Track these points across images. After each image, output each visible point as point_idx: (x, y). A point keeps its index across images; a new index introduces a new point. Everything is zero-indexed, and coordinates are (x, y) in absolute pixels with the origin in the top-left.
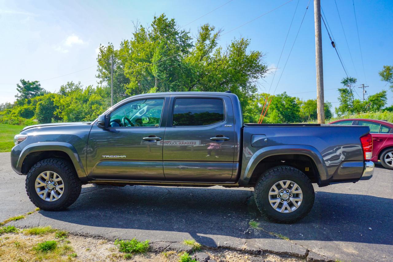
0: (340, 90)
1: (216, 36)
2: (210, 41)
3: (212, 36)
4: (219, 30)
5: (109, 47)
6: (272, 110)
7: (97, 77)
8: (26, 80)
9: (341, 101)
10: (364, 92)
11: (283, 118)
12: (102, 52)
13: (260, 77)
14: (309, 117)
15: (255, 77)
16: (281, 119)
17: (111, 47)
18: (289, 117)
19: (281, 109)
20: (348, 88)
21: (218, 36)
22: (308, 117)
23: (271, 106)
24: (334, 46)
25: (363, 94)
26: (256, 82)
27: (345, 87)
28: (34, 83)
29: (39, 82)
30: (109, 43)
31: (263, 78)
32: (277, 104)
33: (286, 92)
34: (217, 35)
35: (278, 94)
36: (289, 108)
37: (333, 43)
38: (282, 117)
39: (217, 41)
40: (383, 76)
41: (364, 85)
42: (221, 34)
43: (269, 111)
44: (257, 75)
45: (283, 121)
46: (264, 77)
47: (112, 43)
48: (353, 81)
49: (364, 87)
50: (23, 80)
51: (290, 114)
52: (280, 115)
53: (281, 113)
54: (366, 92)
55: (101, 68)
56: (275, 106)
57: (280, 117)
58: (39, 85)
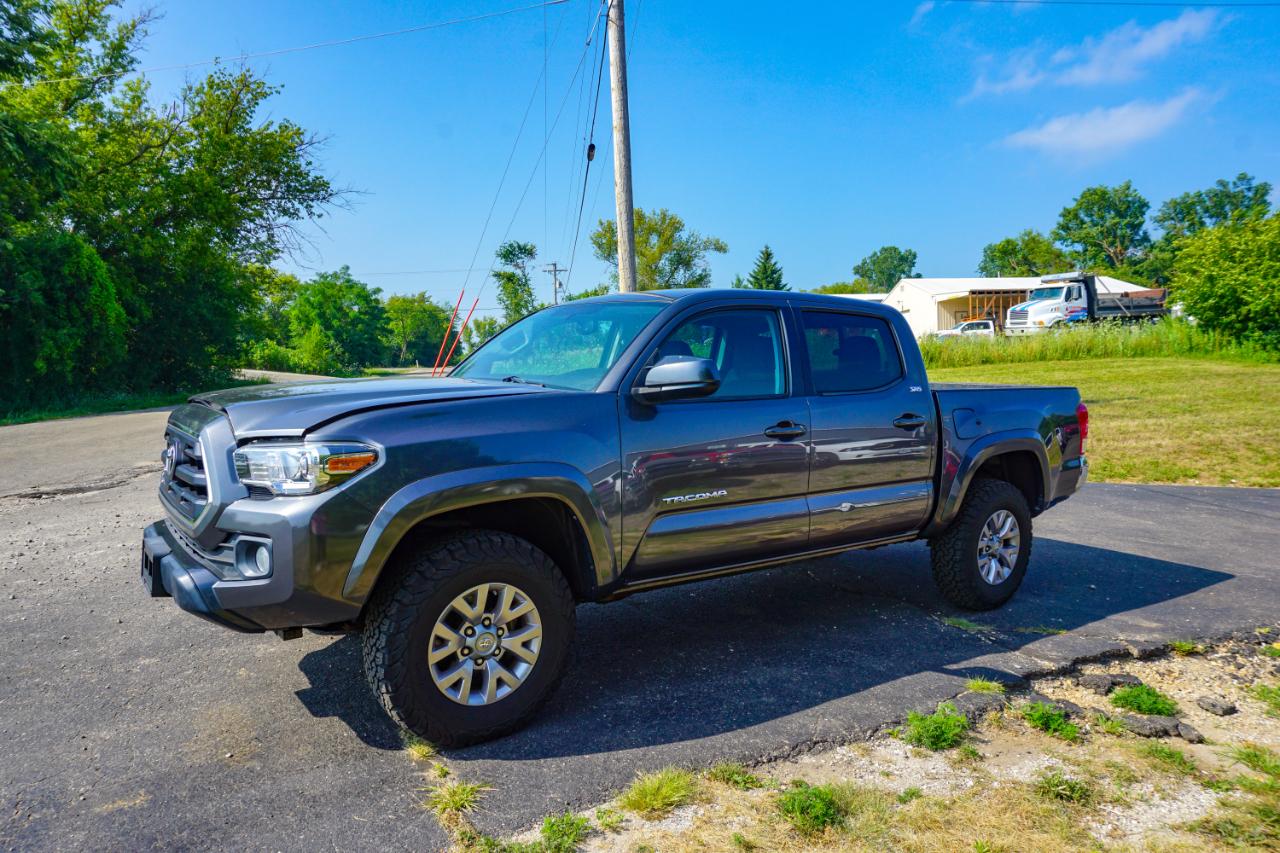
0: (497, 275)
1: (127, 33)
2: (103, 46)
3: (112, 29)
4: (145, 9)
6: (303, 324)
9: (507, 308)
10: (558, 286)
11: (343, 353)
13: (303, 212)
14: (404, 349)
15: (285, 212)
16: (337, 356)
18: (360, 348)
19: (335, 323)
20: (518, 272)
21: (138, 35)
22: (400, 350)
23: (300, 311)
24: (590, 157)
25: (553, 291)
26: (288, 229)
27: (510, 269)
31: (315, 218)
32: (321, 305)
33: (348, 268)
34: (134, 26)
35: (323, 272)
36: (362, 321)
37: (592, 148)
38: (338, 350)
39: (132, 50)
40: (600, 246)
41: (555, 265)
42: (150, 27)
43: (294, 326)
44: (297, 205)
45: (342, 362)
46: (320, 216)
48: (529, 252)
49: (555, 271)
51: (363, 341)
52: (332, 341)
53: (338, 336)
54: (560, 284)
56: (317, 311)
57: (333, 350)
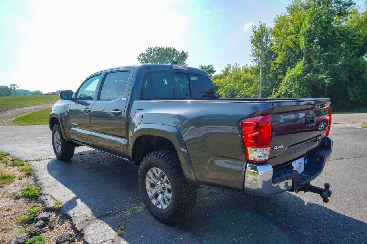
5: (261, 26)
7: (251, 56)
8: (203, 65)
12: (255, 32)
17: (263, 26)
28: (209, 67)
29: (213, 65)
30: (260, 22)
47: (263, 22)
50: (201, 66)
55: (255, 48)
58: (213, 68)
